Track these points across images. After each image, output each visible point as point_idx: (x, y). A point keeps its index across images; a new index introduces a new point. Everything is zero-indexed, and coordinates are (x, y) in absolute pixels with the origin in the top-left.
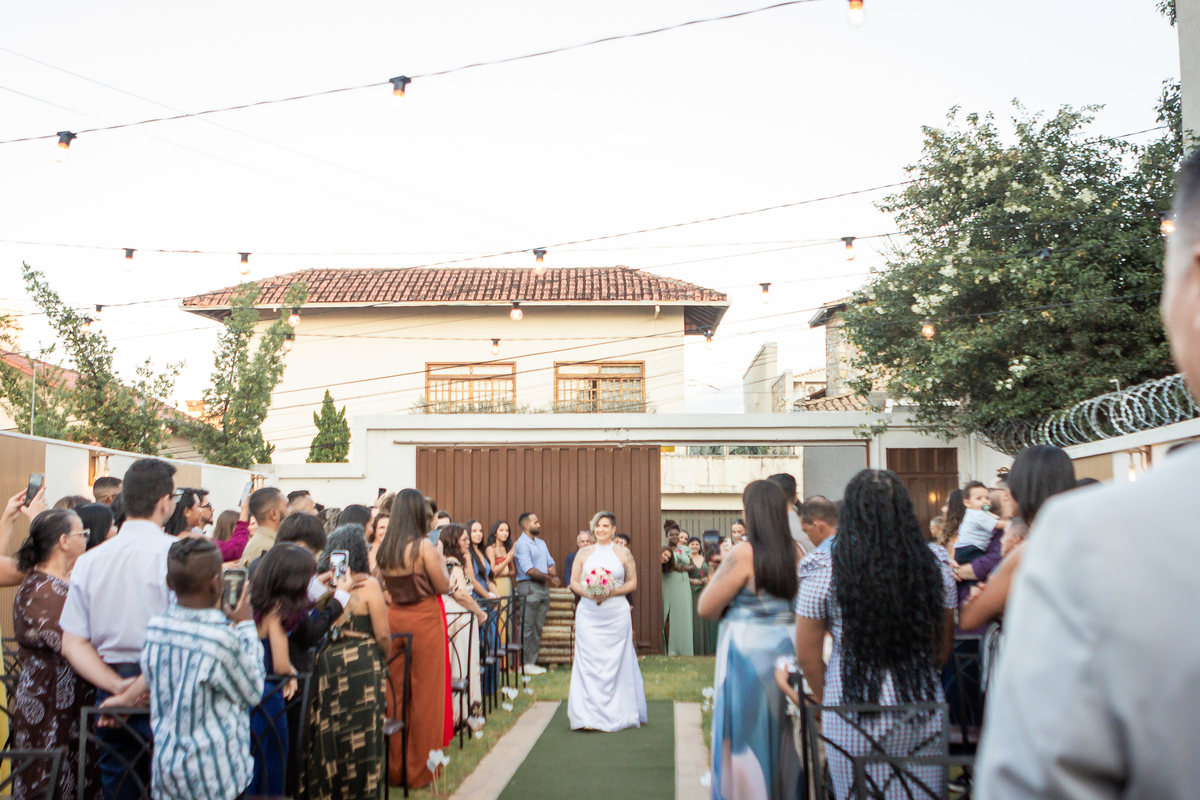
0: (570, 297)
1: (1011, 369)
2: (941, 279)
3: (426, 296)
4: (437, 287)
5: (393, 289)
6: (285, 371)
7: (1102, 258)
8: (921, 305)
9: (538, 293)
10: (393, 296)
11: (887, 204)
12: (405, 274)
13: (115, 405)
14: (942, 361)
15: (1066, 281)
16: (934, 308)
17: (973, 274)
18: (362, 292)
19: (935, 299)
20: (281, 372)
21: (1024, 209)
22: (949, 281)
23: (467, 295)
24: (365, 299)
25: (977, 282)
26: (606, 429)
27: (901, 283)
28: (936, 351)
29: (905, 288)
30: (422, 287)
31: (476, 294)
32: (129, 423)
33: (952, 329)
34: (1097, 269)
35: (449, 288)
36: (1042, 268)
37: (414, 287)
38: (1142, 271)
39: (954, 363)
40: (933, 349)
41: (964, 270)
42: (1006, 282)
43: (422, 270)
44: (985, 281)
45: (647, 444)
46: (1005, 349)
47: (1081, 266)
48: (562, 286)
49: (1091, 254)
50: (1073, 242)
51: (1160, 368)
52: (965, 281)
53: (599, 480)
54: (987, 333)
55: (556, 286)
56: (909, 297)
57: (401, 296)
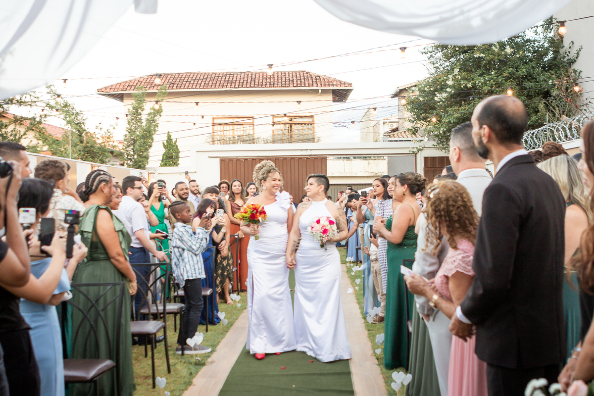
0: (279, 86)
2: (447, 86)
3: (212, 86)
4: (217, 81)
5: (196, 82)
7: (515, 76)
8: (438, 97)
9: (264, 83)
10: (196, 86)
11: (424, 51)
12: (201, 75)
13: (88, 143)
14: (447, 121)
15: (499, 87)
16: (444, 98)
17: (461, 83)
18: (181, 84)
19: (445, 95)
21: (482, 55)
22: (450, 87)
23: (231, 85)
24: (183, 88)
25: (462, 87)
26: (302, 150)
27: (430, 87)
28: (444, 117)
29: (432, 89)
30: (209, 82)
31: (235, 85)
32: (95, 151)
33: (451, 107)
34: (512, 81)
35: (222, 82)
36: (489, 81)
37: (205, 81)
38: (531, 82)
39: (452, 122)
41: (457, 81)
43: (209, 73)
44: (466, 86)
45: (320, 156)
47: (506, 80)
48: (275, 80)
49: (510, 75)
50: (503, 69)
51: (537, 124)
52: (457, 87)
53: (300, 172)
54: (465, 109)
55: (272, 80)
56: (433, 94)
57: (200, 86)
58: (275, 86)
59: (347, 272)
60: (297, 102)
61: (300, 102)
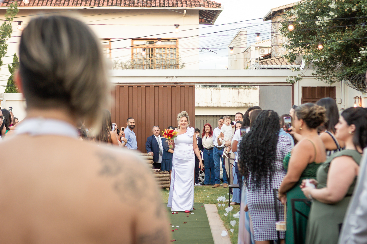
0: (140, 5)
1: (360, 52)
2: (330, 9)
3: (64, 3)
6: (8, 47)
8: (320, 22)
9: (123, 2)
10: (47, 3)
14: (329, 48)
16: (326, 23)
17: (345, 7)
19: (326, 18)
20: (6, 48)
22: (333, 10)
23: (86, 3)
24: (32, 5)
25: (346, 10)
26: (167, 77)
27: (311, 11)
28: (326, 43)
29: (312, 12)
31: (91, 3)
33: (334, 32)
39: (335, 49)
40: (325, 42)
41: (341, 4)
42: (359, 10)
44: (350, 10)
45: (186, 84)
46: (358, 42)
52: (340, 10)
54: (349, 35)
56: (314, 17)
57: (51, 3)
58: (135, 5)
59: (219, 213)
60: (175, 25)
61: (179, 25)
